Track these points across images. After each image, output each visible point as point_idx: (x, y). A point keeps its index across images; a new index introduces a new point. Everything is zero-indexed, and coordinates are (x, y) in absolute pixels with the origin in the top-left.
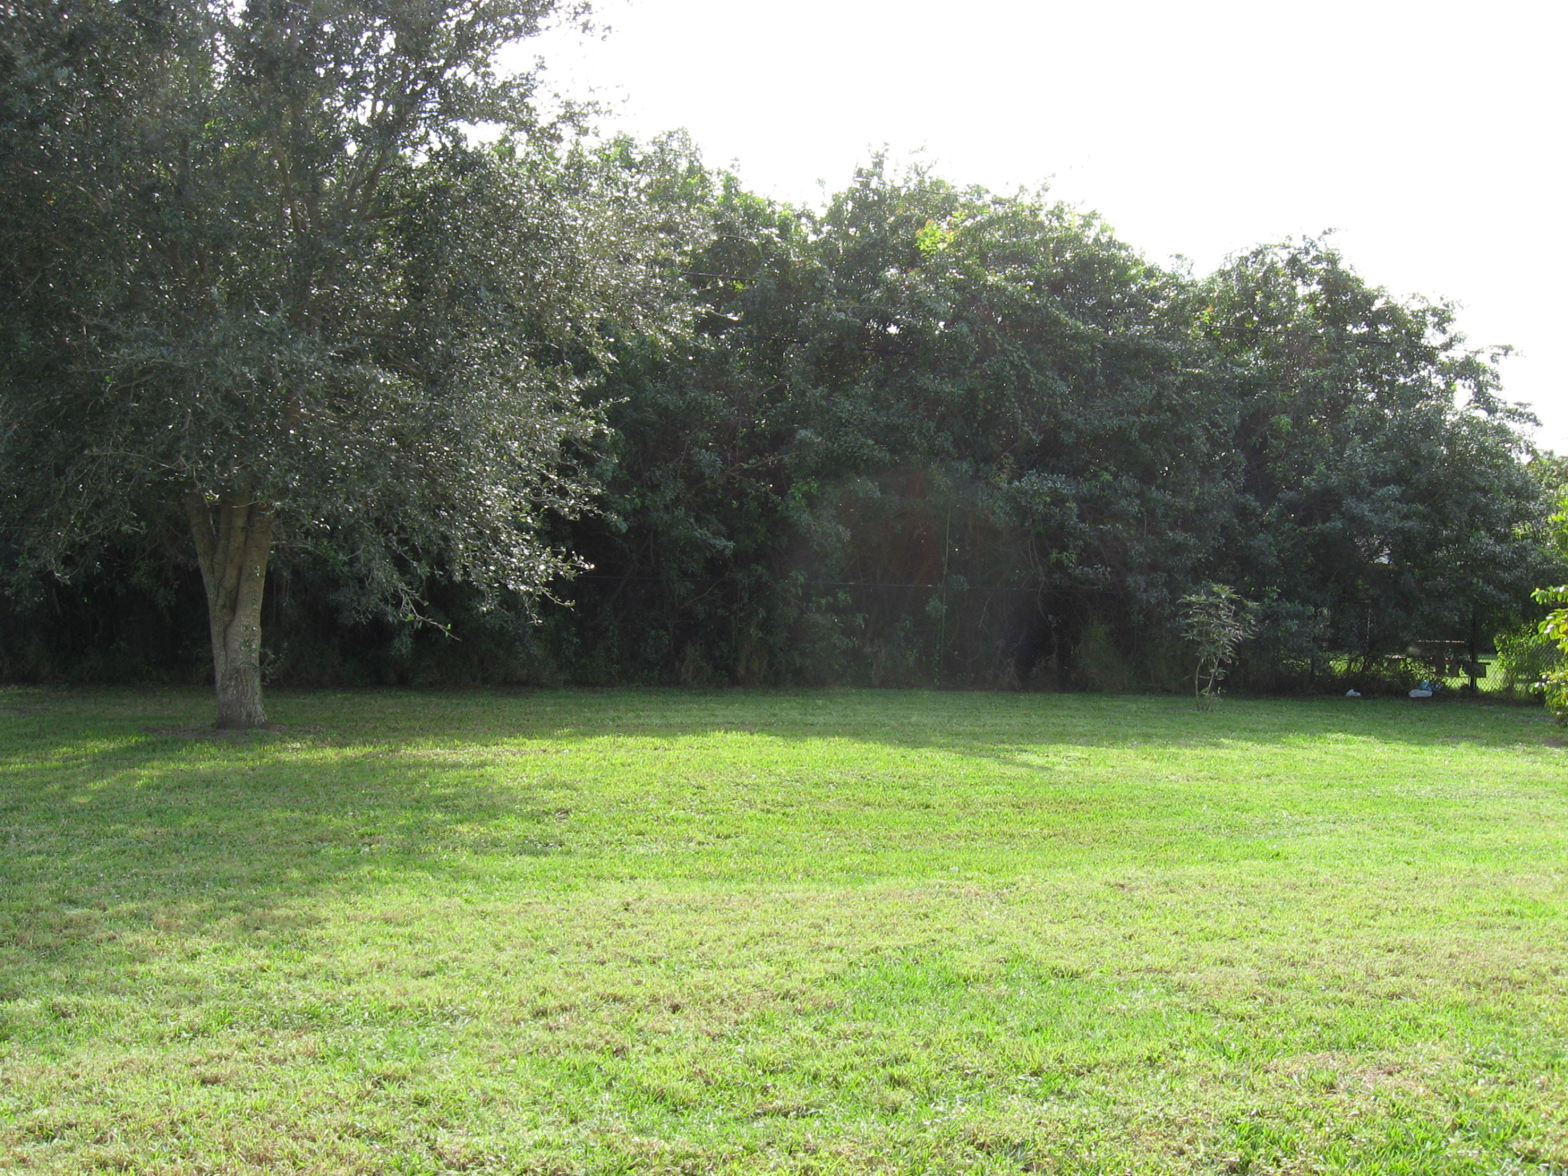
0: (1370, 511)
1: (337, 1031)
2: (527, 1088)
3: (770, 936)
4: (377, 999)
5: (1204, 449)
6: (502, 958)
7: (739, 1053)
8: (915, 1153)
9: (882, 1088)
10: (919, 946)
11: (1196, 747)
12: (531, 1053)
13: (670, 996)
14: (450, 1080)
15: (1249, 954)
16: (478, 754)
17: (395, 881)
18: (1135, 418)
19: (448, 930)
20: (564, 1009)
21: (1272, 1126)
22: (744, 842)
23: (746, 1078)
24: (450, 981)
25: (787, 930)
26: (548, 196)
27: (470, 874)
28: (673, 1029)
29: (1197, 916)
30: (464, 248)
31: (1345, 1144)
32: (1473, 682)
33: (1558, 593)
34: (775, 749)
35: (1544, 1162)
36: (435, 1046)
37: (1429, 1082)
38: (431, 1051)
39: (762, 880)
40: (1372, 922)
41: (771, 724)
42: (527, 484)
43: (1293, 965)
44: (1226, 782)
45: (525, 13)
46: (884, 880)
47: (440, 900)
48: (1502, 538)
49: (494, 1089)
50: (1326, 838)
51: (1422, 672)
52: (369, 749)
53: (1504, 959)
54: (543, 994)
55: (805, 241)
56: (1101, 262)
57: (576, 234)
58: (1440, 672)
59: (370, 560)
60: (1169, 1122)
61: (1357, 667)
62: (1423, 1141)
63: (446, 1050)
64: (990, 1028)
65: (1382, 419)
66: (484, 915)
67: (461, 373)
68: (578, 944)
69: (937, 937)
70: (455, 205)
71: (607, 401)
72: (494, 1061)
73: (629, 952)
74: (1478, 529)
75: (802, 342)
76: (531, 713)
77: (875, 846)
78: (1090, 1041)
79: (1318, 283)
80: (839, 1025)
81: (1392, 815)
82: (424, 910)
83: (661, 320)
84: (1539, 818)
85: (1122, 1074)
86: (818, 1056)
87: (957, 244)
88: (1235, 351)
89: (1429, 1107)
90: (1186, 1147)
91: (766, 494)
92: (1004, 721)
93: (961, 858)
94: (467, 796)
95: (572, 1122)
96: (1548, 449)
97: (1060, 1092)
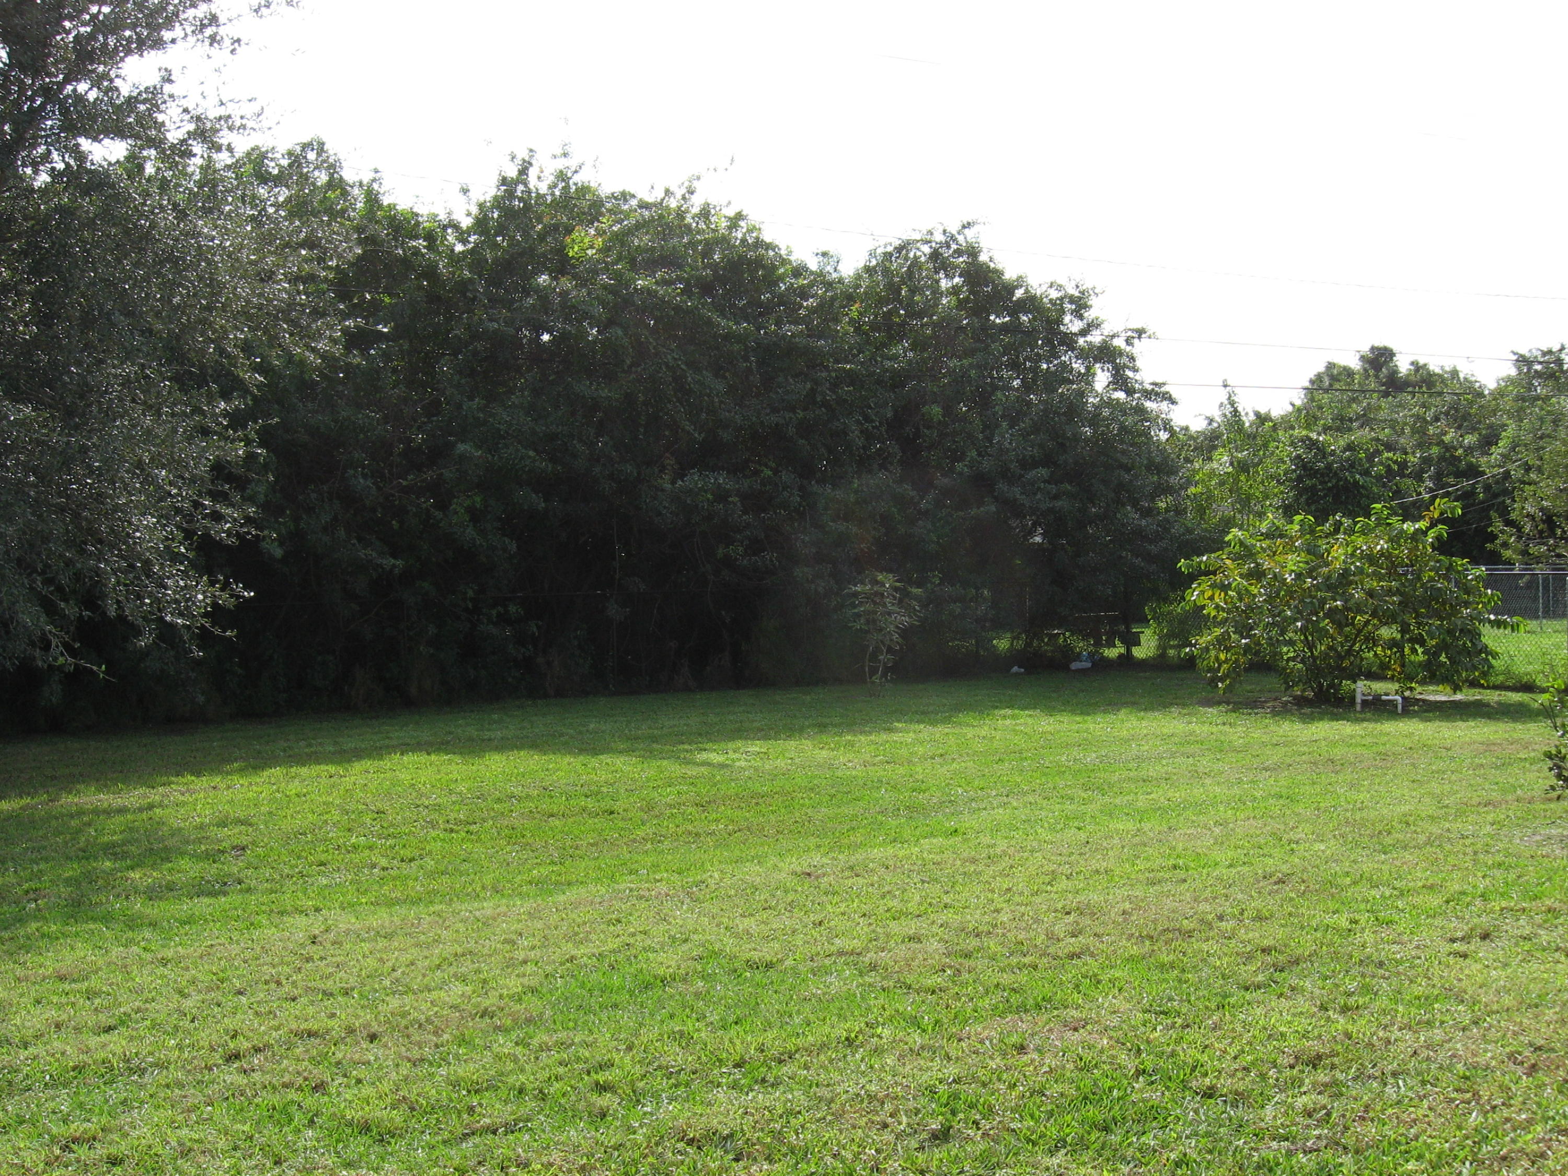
0: (1022, 493)
1: (16, 1098)
2: (226, 1134)
3: (463, 955)
4: (58, 1060)
5: (860, 443)
6: (188, 1004)
7: (442, 1076)
8: (627, 1156)
9: (589, 1095)
10: (613, 951)
11: (870, 733)
12: (227, 1098)
13: (367, 1026)
14: (143, 1134)
15: (935, 929)
16: (145, 796)
17: (65, 936)
18: (791, 415)
19: (127, 981)
20: (258, 1050)
21: (969, 1091)
22: (430, 863)
23: (451, 1100)
24: (134, 1033)
25: (480, 947)
26: (182, 215)
27: (147, 921)
28: (372, 1058)
29: (883, 896)
30: (96, 272)
31: (1038, 1101)
32: (1129, 650)
33: (1201, 561)
34: (453, 767)
35: (1221, 1096)
36: (124, 1102)
37: (1112, 1033)
38: (121, 1108)
39: (451, 900)
40: (1049, 888)
41: (448, 743)
42: (178, 511)
43: (977, 935)
44: (902, 765)
45: (148, 25)
46: (574, 889)
47: (116, 951)
48: (1148, 512)
49: (191, 1140)
50: (1001, 811)
51: (1081, 644)
52: (27, 800)
53: (1173, 911)
54: (234, 1037)
55: (453, 251)
56: (750, 262)
57: (214, 255)
58: (1098, 644)
59: (14, 604)
60: (871, 1097)
61: (1020, 644)
62: (1111, 1089)
63: (137, 1105)
64: (690, 1025)
65: (1029, 403)
66: (164, 962)
67: (99, 402)
68: (267, 982)
69: (632, 941)
70: (83, 225)
71: (256, 422)
72: (189, 1111)
73: (320, 985)
74: (1123, 505)
75: (455, 354)
76: (197, 750)
77: (562, 857)
78: (789, 1028)
79: (960, 276)
80: (541, 1037)
81: (1061, 784)
82: (100, 963)
83: (309, 337)
84: (1196, 775)
85: (822, 1057)
86: (522, 1070)
87: (605, 250)
88: (884, 345)
89: (1114, 1057)
90: (890, 1120)
91: (427, 510)
92: (682, 722)
93: (649, 860)
94: (137, 840)
95: (276, 1163)
96: (1184, 424)
97: (764, 1080)
